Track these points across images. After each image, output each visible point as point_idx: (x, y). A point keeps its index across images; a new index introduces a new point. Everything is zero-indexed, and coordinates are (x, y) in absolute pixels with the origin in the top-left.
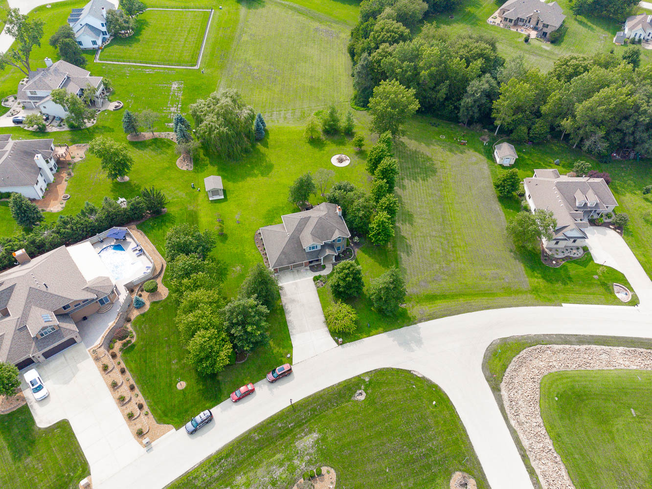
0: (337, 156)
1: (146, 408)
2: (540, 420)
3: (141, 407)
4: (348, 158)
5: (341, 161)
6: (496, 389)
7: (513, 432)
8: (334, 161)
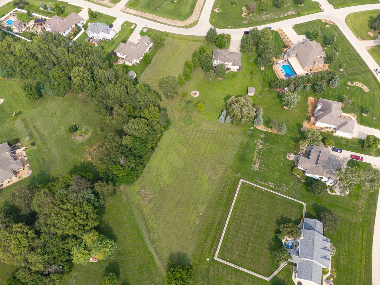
0: (196, 96)
1: (280, 35)
2: (192, 15)
3: (281, 35)
4: (191, 94)
5: (195, 94)
6: (197, 21)
7: (200, 14)
8: (198, 94)
